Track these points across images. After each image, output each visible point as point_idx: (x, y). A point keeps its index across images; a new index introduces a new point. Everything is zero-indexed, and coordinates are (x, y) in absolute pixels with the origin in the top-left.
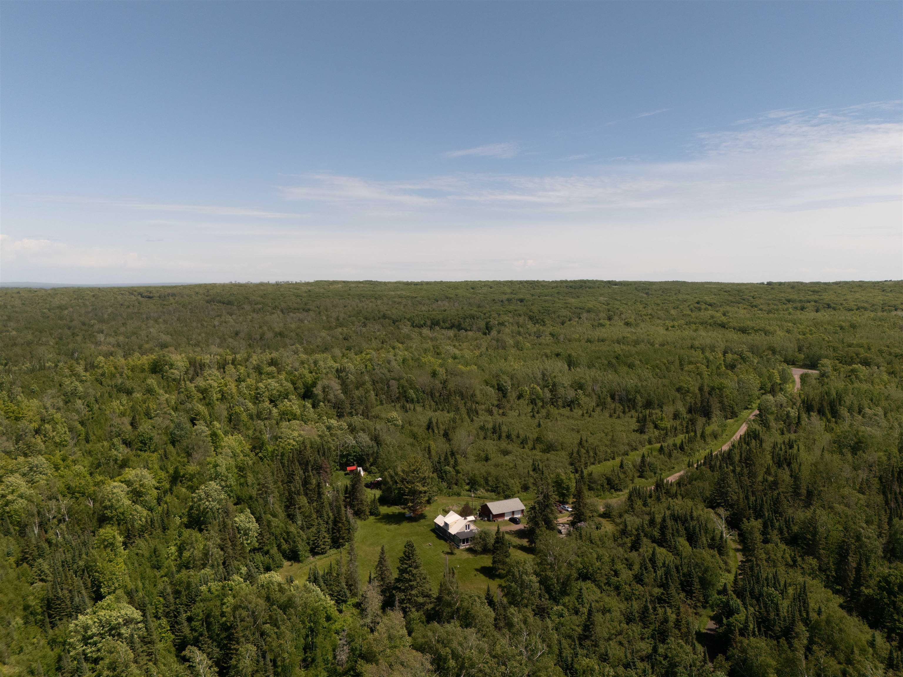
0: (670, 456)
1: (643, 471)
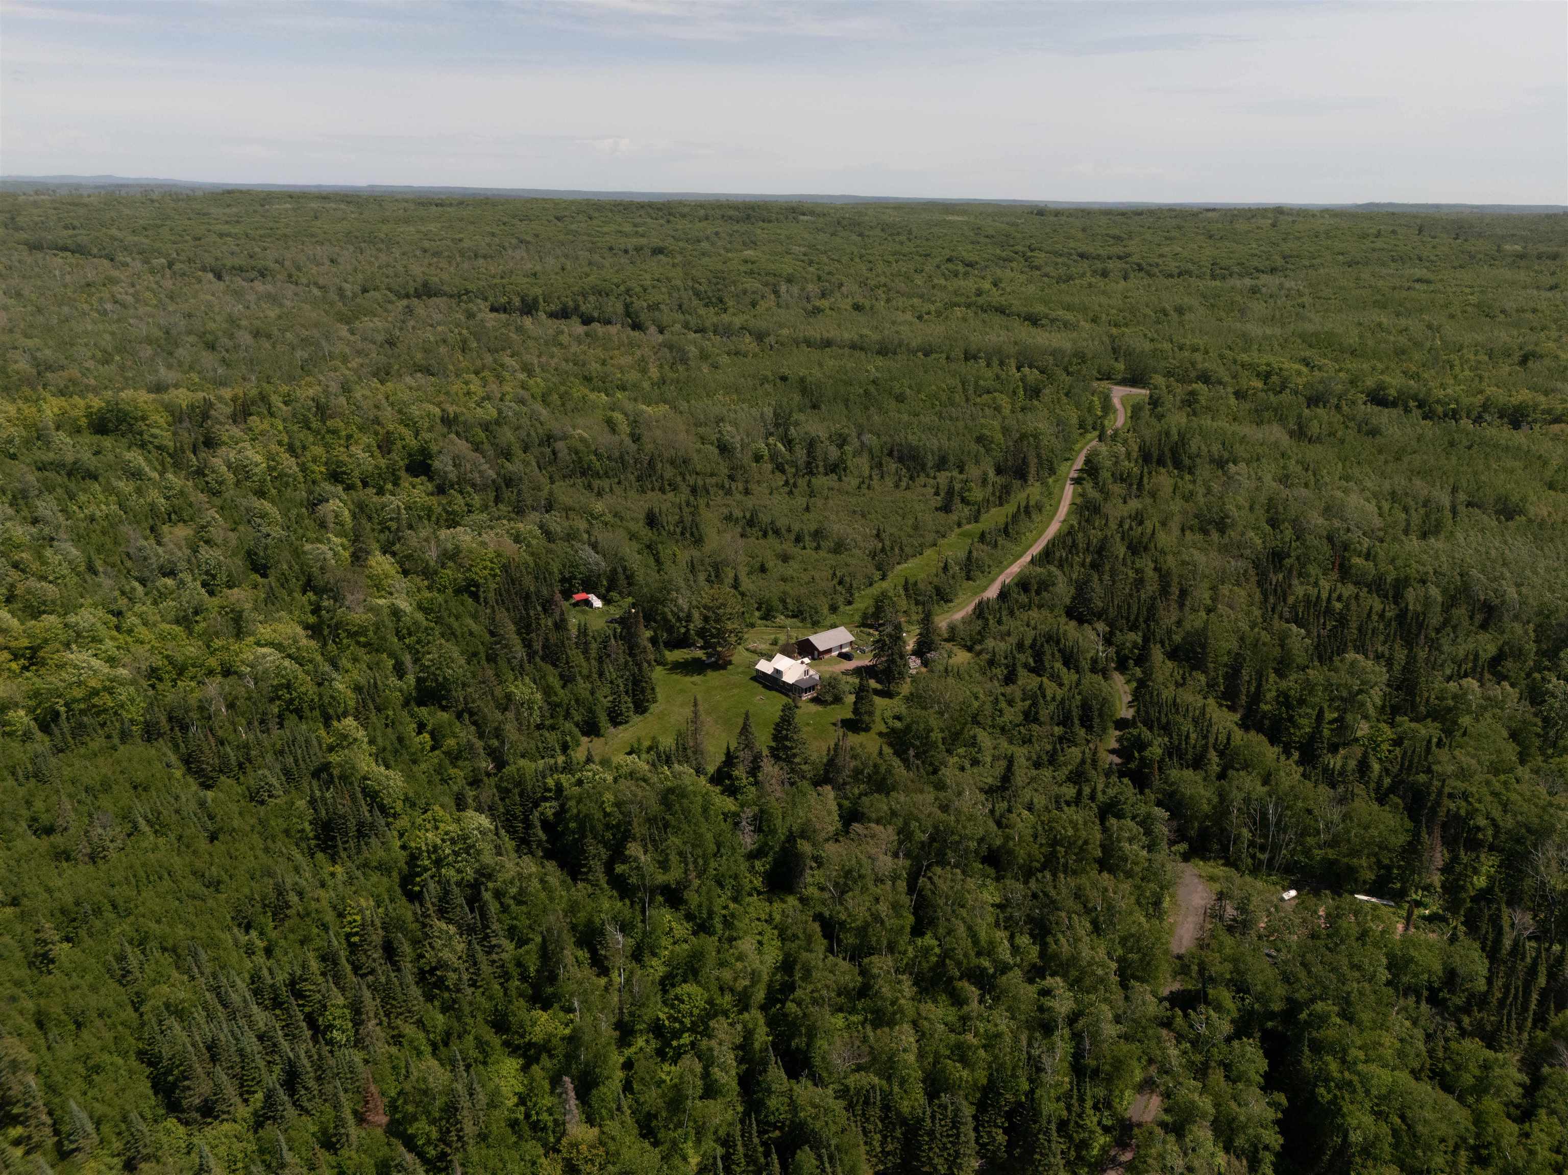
0: (996, 546)
1: (969, 572)
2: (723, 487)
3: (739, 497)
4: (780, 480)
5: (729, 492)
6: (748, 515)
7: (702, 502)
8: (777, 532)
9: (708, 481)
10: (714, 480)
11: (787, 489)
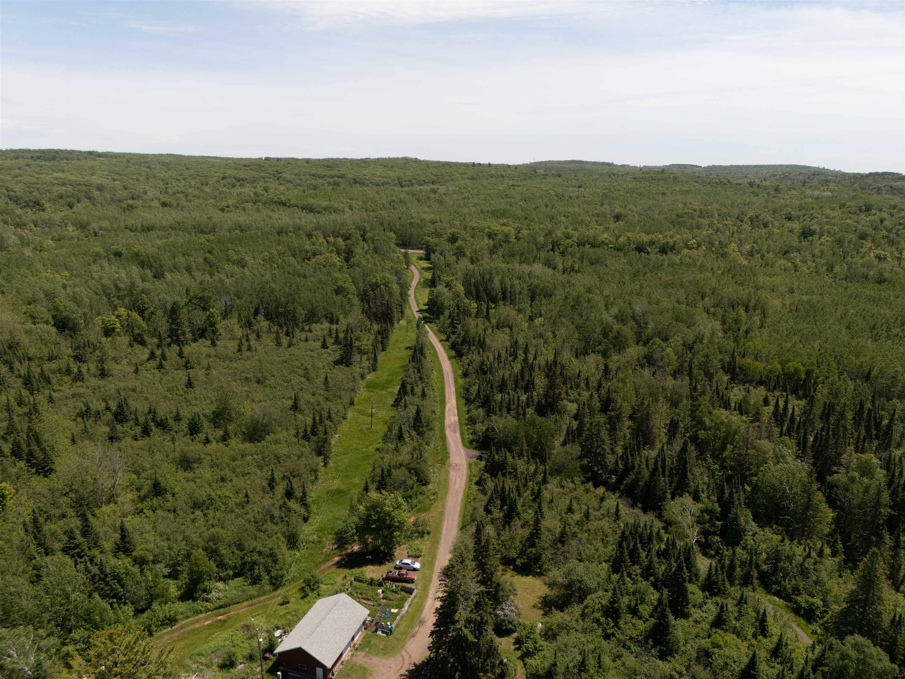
2: (68, 371)
3: (94, 382)
4: (143, 353)
5: (79, 377)
6: (114, 406)
7: (41, 398)
8: (162, 425)
9: (47, 366)
10: (54, 365)
11: (154, 363)
